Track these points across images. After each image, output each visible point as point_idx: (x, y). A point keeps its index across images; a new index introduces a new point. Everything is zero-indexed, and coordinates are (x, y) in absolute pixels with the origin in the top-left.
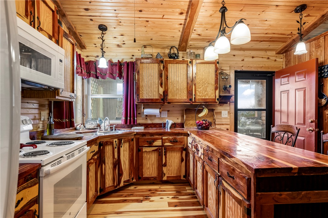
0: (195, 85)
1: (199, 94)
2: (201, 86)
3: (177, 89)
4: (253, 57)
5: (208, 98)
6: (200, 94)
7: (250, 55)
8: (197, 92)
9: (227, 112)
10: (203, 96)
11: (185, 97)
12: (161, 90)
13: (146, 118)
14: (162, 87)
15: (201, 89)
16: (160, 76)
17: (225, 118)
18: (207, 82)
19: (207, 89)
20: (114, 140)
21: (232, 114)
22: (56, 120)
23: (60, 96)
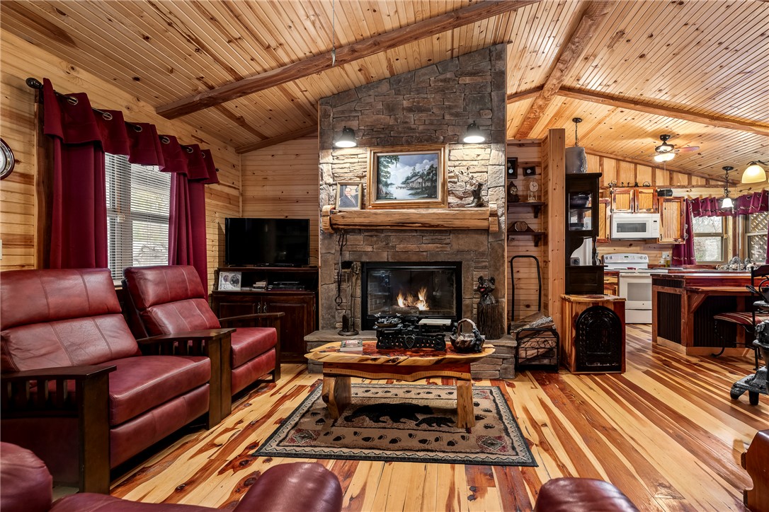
22: (675, 258)
23: (660, 242)
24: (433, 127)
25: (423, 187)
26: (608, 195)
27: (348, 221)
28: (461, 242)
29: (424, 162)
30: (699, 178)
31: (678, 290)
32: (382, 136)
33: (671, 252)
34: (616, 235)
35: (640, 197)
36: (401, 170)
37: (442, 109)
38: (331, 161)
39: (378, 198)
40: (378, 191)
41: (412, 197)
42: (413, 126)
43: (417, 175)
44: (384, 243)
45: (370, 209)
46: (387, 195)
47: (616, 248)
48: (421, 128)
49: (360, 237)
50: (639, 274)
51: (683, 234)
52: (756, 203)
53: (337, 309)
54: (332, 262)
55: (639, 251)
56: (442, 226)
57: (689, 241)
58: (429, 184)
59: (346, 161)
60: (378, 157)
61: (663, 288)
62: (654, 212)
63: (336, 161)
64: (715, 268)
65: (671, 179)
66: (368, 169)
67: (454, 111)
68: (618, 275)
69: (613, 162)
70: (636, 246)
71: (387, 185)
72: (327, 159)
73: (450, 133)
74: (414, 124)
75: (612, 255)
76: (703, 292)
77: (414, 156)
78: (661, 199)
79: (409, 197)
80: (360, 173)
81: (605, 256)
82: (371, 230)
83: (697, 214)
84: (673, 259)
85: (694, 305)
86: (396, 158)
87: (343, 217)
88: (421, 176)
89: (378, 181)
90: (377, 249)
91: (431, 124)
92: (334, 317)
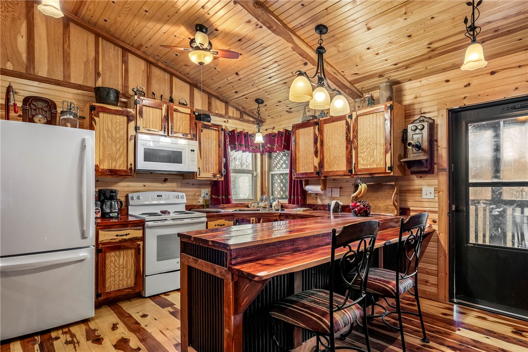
0: (356, 148)
1: (362, 162)
2: (365, 150)
3: (335, 157)
4: (493, 73)
5: (375, 167)
6: (364, 161)
7: (487, 70)
8: (359, 159)
9: (432, 189)
10: (367, 165)
11: (344, 168)
12: (316, 161)
13: (316, 198)
14: (317, 156)
15: (365, 154)
16: (314, 142)
17: (430, 201)
18: (373, 143)
19: (374, 152)
20: (251, 219)
21: (441, 192)
22: (214, 197)
23: (199, 178)
26: (132, 106)
30: (235, 110)
33: (210, 189)
34: (142, 165)
35: (174, 116)
47: (147, 184)
50: (171, 222)
51: (222, 169)
52: (279, 142)
55: (175, 189)
57: (227, 177)
61: (196, 261)
62: (192, 139)
64: (248, 207)
65: (210, 104)
68: (143, 225)
69: (142, 64)
70: (172, 182)
75: (140, 194)
78: (200, 124)
81: (130, 195)
83: (234, 148)
84: (212, 198)
85: (245, 302)
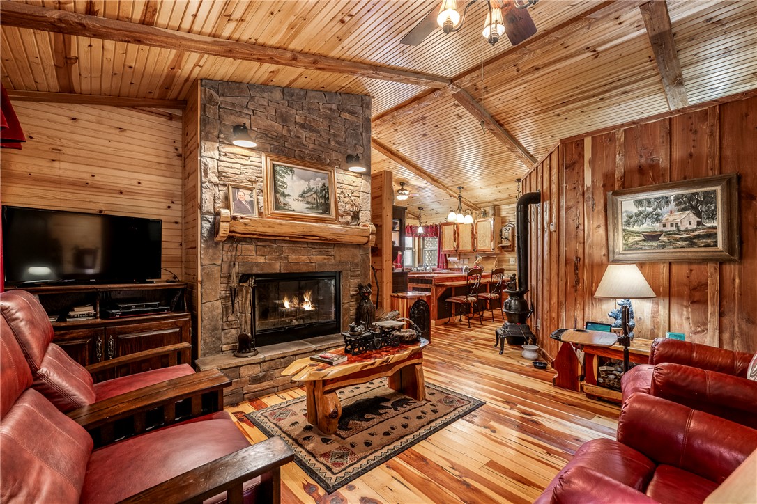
0: (477, 239)
2: (481, 239)
3: (465, 243)
5: (486, 248)
6: (480, 245)
10: (482, 247)
11: (470, 249)
12: (455, 244)
13: (454, 264)
15: (481, 242)
16: (454, 234)
18: (485, 236)
19: (485, 241)
24: (321, 149)
25: (317, 203)
27: (250, 229)
28: (342, 254)
29: (318, 179)
31: (428, 285)
32: (276, 143)
36: (297, 183)
37: (329, 134)
38: (217, 157)
39: (277, 208)
40: (276, 201)
41: (310, 211)
42: (305, 143)
43: (311, 191)
44: (278, 254)
45: (268, 218)
46: (285, 206)
48: (311, 146)
49: (252, 247)
52: (432, 231)
53: (223, 329)
54: (218, 275)
56: (335, 240)
58: (323, 201)
59: (236, 160)
60: (274, 165)
63: (222, 158)
66: (264, 175)
67: (337, 139)
71: (284, 195)
72: (212, 153)
73: (335, 158)
74: (306, 141)
76: (447, 286)
77: (308, 172)
79: (306, 210)
80: (253, 178)
82: (265, 240)
85: (439, 294)
86: (292, 170)
87: (246, 225)
88: (316, 193)
89: (276, 191)
90: (270, 259)
91: (320, 145)
92: (219, 339)
